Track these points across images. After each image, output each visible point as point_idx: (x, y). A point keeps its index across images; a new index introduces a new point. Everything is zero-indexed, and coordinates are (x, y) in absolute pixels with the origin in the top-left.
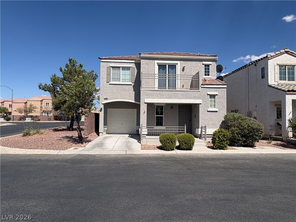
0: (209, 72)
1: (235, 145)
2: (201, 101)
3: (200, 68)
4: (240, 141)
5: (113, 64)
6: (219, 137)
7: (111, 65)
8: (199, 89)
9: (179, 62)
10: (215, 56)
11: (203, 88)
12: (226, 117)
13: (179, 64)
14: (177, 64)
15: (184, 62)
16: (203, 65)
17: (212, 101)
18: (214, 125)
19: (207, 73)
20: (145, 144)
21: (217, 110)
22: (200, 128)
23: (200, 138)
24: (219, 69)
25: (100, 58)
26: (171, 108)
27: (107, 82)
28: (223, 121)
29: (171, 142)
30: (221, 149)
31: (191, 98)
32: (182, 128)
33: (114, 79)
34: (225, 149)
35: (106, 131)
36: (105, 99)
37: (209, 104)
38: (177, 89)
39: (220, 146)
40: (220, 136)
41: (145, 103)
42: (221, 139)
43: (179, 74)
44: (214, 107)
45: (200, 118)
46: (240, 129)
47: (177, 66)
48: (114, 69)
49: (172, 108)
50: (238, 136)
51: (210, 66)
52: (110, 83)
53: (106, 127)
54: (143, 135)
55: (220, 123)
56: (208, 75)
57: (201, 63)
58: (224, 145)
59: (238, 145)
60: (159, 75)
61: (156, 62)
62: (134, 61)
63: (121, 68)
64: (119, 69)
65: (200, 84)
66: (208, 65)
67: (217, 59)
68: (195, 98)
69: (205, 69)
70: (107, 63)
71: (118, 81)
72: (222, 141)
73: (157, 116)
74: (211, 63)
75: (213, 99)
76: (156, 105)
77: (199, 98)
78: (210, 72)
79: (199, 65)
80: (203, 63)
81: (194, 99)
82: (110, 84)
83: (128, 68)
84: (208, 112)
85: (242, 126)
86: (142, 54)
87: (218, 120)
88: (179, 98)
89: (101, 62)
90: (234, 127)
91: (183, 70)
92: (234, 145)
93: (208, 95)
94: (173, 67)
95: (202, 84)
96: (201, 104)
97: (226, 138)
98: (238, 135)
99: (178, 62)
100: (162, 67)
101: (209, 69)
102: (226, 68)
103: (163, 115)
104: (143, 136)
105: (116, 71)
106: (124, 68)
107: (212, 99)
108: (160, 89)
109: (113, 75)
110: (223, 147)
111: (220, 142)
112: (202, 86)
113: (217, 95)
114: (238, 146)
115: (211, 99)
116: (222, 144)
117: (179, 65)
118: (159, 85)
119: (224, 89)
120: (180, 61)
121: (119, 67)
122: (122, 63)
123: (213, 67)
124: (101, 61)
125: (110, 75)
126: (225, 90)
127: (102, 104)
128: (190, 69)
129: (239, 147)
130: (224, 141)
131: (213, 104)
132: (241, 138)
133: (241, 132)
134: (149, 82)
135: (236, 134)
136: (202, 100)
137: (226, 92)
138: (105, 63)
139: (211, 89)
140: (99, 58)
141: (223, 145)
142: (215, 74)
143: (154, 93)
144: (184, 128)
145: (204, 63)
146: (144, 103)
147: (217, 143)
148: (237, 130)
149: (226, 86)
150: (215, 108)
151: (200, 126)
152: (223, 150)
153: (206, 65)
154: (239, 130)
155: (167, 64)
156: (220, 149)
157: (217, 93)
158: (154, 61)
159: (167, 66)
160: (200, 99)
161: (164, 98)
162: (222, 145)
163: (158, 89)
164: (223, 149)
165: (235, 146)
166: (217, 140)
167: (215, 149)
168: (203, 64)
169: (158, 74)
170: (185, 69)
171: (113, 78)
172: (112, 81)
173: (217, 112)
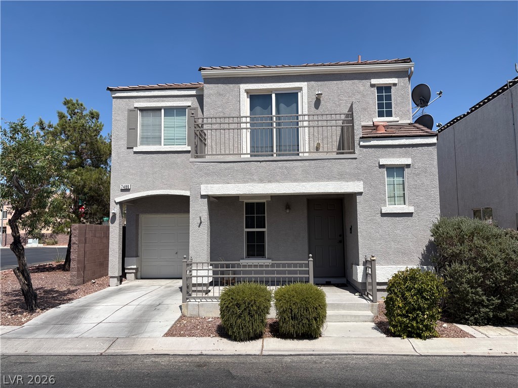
0: (389, 106)
1: (467, 320)
2: (362, 186)
3: (364, 96)
4: (484, 306)
5: (143, 102)
6: (404, 298)
7: (137, 104)
8: (354, 153)
9: (306, 83)
10: (405, 61)
11: (365, 150)
12: (436, 230)
13: (305, 90)
14: (300, 89)
15: (320, 83)
16: (373, 89)
17: (394, 184)
18: (404, 254)
19: (385, 108)
20: (195, 313)
21: (411, 209)
22: (361, 262)
23: (361, 296)
24: (421, 96)
25: (111, 90)
26: (286, 209)
27: (128, 148)
28: (430, 242)
29: (249, 314)
30: (413, 337)
31: (330, 178)
32: (301, 266)
33: (146, 140)
34: (425, 338)
35: (134, 271)
36: (122, 190)
37: (385, 194)
38: (300, 154)
39: (409, 327)
40: (407, 294)
41: (203, 197)
42: (410, 303)
43: (306, 112)
44: (403, 202)
45: (359, 234)
46: (479, 269)
47: (299, 94)
48: (145, 113)
49: (288, 207)
50: (473, 290)
51: (393, 89)
52: (135, 149)
53: (135, 261)
54: (194, 285)
55: (422, 248)
56: (389, 114)
57: (367, 83)
58: (422, 321)
59: (475, 318)
60: (252, 119)
61: (244, 87)
62: (193, 92)
63: (163, 111)
64: (158, 113)
65: (357, 138)
66: (388, 88)
67: (413, 68)
68: (342, 177)
69: (380, 98)
70: (127, 100)
71: (154, 144)
72: (414, 309)
73: (248, 232)
74: (396, 82)
75: (398, 180)
76: (246, 201)
77: (355, 177)
78: (393, 105)
79: (362, 88)
80: (372, 83)
81: (339, 179)
82: (135, 153)
83: (181, 111)
84: (385, 218)
85: (485, 259)
86: (204, 69)
87: (415, 239)
88: (296, 180)
89: (114, 98)
90: (461, 263)
91: (317, 103)
92: (465, 318)
93: (381, 166)
94: (290, 98)
95: (361, 136)
96: (361, 194)
97: (427, 299)
98: (472, 287)
99: (304, 85)
100: (259, 100)
101: (389, 98)
102: (441, 93)
103: (265, 228)
104: (194, 289)
105: (151, 119)
106: (169, 111)
107: (396, 179)
108: (255, 156)
109: (142, 131)
110: (418, 328)
111: (407, 312)
112: (362, 143)
113: (408, 166)
114: (477, 323)
115: (392, 179)
116: (414, 319)
117: (305, 92)
118: (252, 147)
119: (430, 148)
120: (307, 81)
121: (158, 109)
122: (164, 99)
123: (402, 90)
124: (113, 96)
125: (135, 129)
126: (434, 150)
127: (117, 203)
128: (337, 99)
129: (480, 325)
130: (420, 309)
131: (398, 192)
132: (484, 298)
133: (483, 277)
134: (227, 142)
135: (466, 286)
136: (365, 183)
137: (436, 157)
138: (125, 100)
139: (389, 149)
140: (108, 89)
141: (417, 323)
142: (408, 111)
143: (226, 169)
144: (307, 265)
145: (374, 81)
146: (199, 196)
147: (398, 315)
148: (471, 272)
149: (436, 138)
150: (405, 204)
151: (362, 259)
152: (421, 338)
153: (380, 89)
154: (476, 271)
155: (272, 90)
156: (410, 336)
157: (408, 161)
158: (237, 85)
159: (274, 96)
160: (359, 180)
161: (253, 181)
162: (415, 325)
163: (251, 156)
164: (419, 336)
165: (466, 322)
166: (400, 305)
167: (393, 335)
168: (372, 86)
169: (249, 115)
170: (322, 102)
171: (142, 138)
172: (142, 144)
173: (410, 215)
